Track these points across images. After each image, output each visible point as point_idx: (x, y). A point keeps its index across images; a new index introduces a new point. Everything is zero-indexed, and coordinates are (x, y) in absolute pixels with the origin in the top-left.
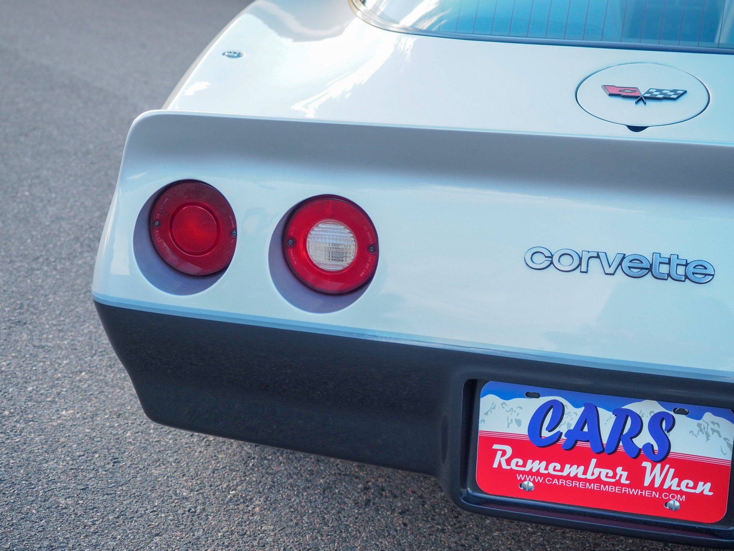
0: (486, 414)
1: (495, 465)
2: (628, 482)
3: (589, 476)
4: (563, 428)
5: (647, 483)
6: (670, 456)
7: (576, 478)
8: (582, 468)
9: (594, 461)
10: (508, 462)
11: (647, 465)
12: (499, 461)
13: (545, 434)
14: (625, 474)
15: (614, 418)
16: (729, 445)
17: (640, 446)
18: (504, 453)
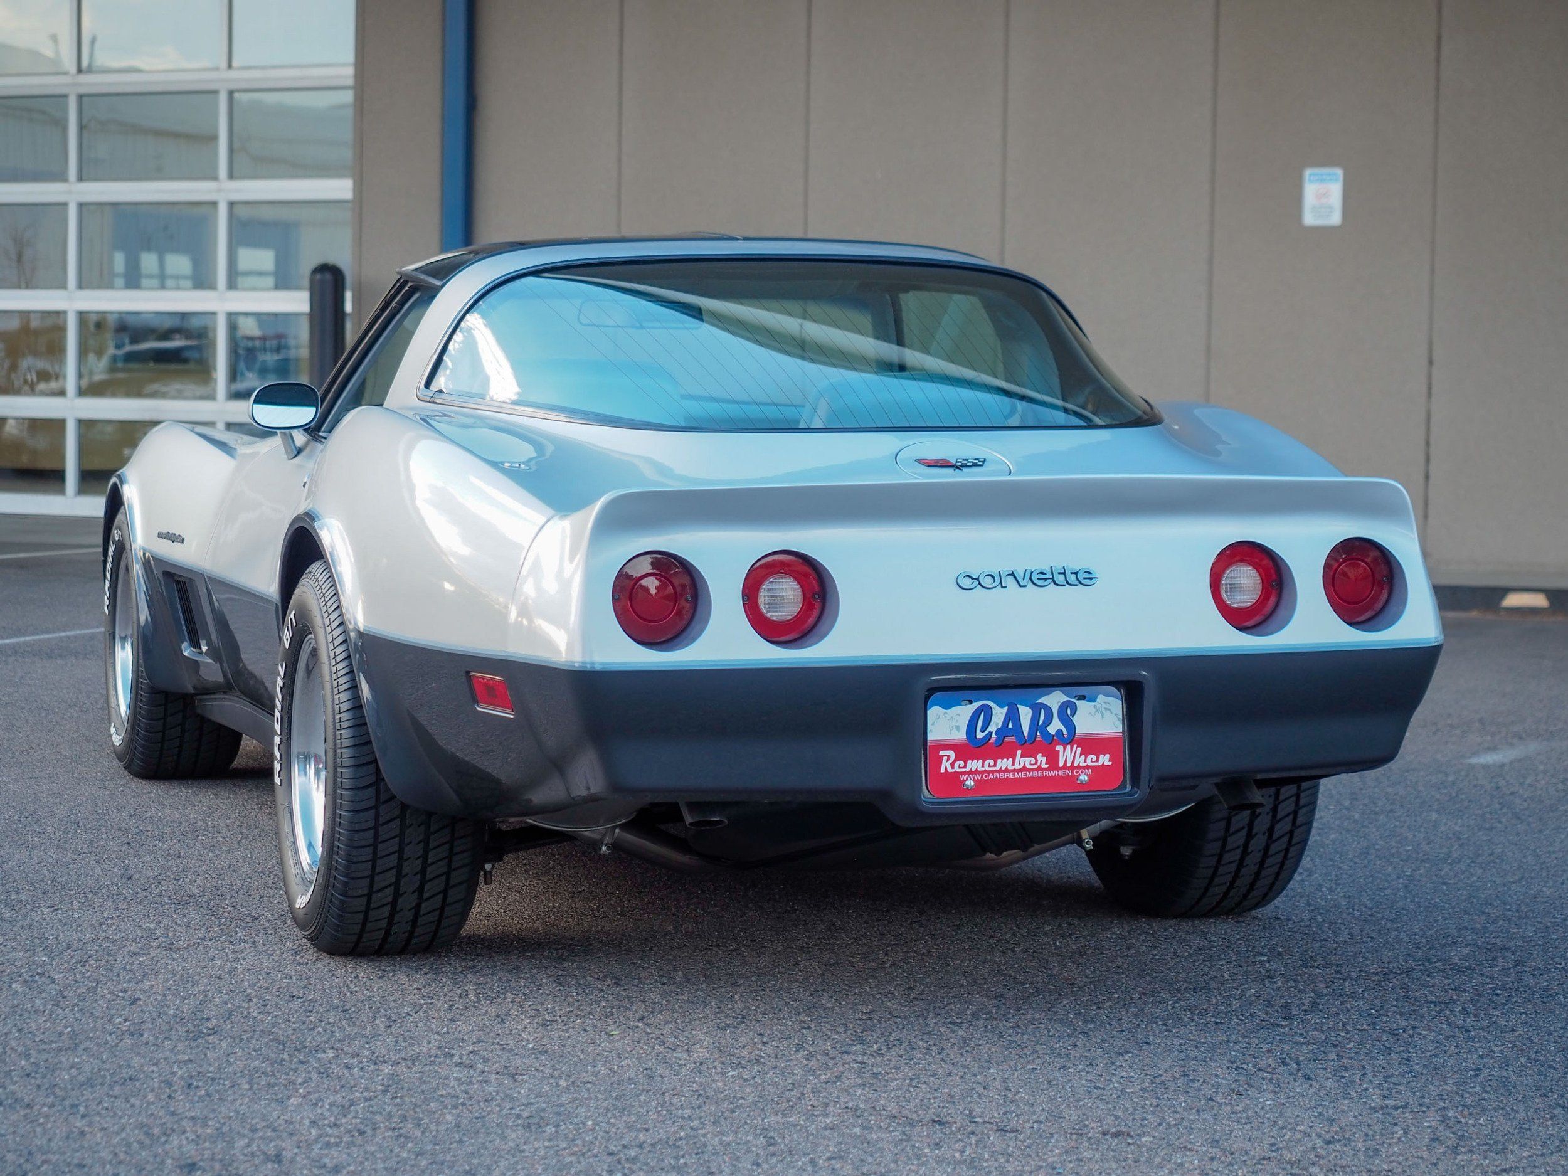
0: (933, 724)
1: (943, 770)
2: (1047, 766)
3: (1017, 767)
4: (993, 728)
5: (1061, 765)
6: (1076, 737)
7: (1007, 770)
8: (1011, 760)
9: (1019, 752)
10: (952, 765)
11: (1059, 748)
12: (945, 765)
13: (980, 735)
14: (1044, 759)
15: (1031, 711)
16: (1119, 719)
17: (1053, 733)
18: (949, 757)
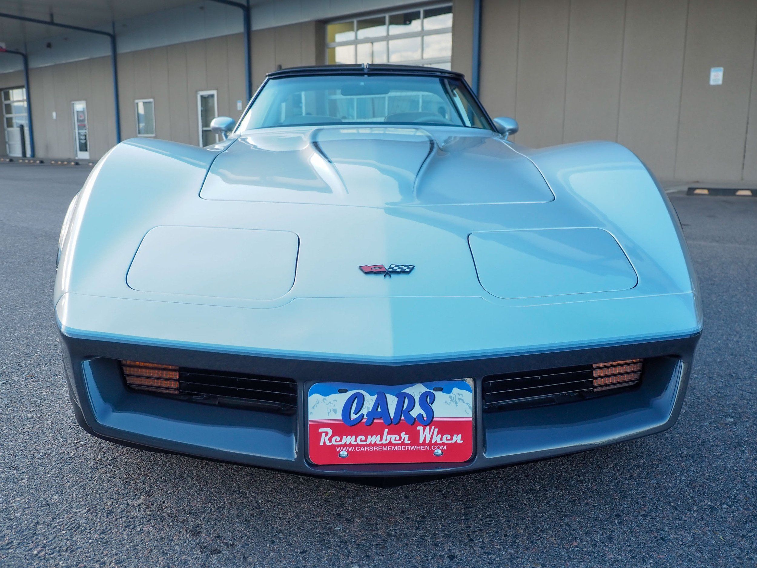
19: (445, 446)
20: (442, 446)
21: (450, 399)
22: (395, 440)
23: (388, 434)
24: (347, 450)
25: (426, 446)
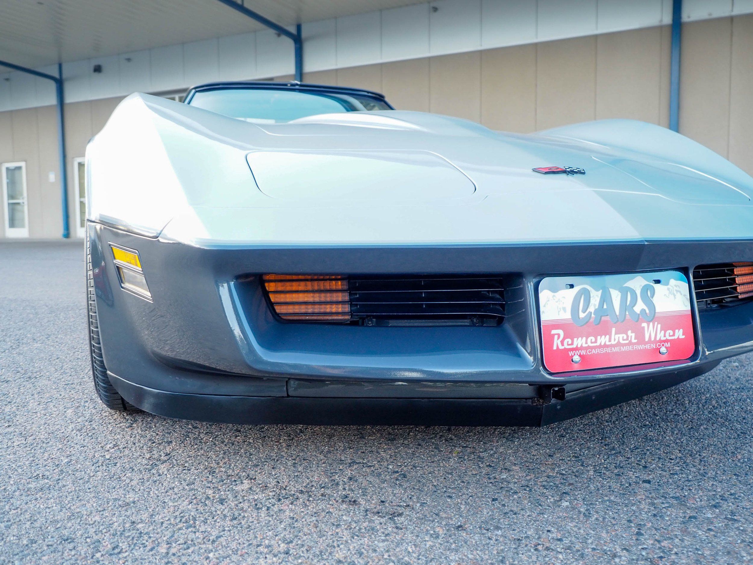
19: (669, 343)
20: (666, 343)
21: (668, 292)
22: (623, 340)
23: (616, 333)
24: (579, 354)
25: (652, 345)
